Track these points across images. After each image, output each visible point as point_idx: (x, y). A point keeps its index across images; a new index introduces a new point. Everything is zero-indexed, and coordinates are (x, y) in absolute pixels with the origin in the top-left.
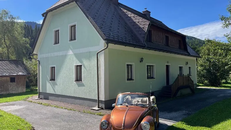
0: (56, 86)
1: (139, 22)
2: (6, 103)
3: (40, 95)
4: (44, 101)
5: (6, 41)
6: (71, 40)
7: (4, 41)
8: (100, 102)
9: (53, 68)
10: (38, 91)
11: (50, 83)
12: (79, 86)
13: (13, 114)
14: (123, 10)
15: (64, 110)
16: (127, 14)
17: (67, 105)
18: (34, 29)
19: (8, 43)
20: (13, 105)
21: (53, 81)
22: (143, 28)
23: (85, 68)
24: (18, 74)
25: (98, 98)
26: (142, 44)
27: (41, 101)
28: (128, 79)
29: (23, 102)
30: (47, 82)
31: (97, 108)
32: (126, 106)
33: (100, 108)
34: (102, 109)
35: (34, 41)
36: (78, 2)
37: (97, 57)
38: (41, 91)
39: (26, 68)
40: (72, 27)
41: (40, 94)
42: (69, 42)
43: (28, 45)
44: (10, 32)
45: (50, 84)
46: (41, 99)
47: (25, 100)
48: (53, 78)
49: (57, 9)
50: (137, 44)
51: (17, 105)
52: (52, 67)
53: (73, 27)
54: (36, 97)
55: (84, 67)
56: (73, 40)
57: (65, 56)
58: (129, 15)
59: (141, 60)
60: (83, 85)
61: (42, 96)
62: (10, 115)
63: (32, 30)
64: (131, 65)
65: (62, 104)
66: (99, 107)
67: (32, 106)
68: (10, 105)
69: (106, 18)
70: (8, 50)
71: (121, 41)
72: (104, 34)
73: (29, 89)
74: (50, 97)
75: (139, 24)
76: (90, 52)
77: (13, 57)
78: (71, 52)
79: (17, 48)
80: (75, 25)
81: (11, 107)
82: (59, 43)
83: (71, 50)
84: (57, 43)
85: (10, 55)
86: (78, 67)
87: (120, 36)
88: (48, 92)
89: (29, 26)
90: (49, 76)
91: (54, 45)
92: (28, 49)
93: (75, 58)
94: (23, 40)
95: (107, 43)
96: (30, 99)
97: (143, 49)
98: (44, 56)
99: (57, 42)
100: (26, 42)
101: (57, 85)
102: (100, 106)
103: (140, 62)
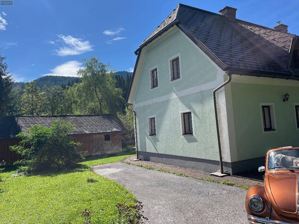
0: (158, 143)
1: (275, 40)
2: (102, 165)
3: (139, 156)
4: (145, 163)
5: (98, 93)
6: (174, 79)
7: (96, 94)
8: (223, 163)
9: (153, 120)
10: (136, 150)
11: (150, 138)
12: (189, 141)
13: (110, 178)
14: (246, 27)
15: (173, 176)
16: (253, 31)
17: (174, 169)
18: (125, 79)
19: (100, 96)
20: (109, 167)
21: (153, 137)
22: (284, 47)
23: (197, 116)
24: (112, 131)
25: (221, 158)
26: (286, 72)
27: (141, 163)
28: (266, 129)
29: (120, 164)
30: (146, 138)
31: (219, 174)
32: (290, 170)
33: (225, 173)
34: (229, 175)
35: (127, 92)
36: (180, 25)
37: (215, 98)
38: (139, 150)
39: (120, 123)
40: (173, 61)
41: (138, 153)
42: (171, 82)
43: (121, 97)
44: (101, 82)
45: (150, 140)
46: (140, 160)
47: (122, 161)
48: (153, 133)
49: (153, 42)
50: (278, 72)
51: (114, 168)
52: (151, 119)
53: (175, 62)
54: (134, 157)
55: (195, 113)
56: (176, 79)
57: (167, 102)
58: (257, 33)
59: (286, 98)
60: (195, 140)
61: (141, 157)
62: (106, 179)
63: (123, 81)
64: (268, 107)
65: (168, 167)
66: (222, 173)
67: (131, 168)
68: (106, 168)
69: (222, 41)
70: (100, 104)
71: (251, 69)
72: (224, 61)
73: (126, 149)
74: (151, 158)
75: (275, 42)
76: (202, 92)
77: (106, 112)
78: (174, 96)
79: (110, 100)
80: (178, 58)
81: (108, 169)
82: (157, 86)
83: (175, 92)
84: (156, 87)
85: (103, 110)
86: (186, 116)
87: (247, 63)
88: (148, 151)
89: (120, 76)
90: (148, 131)
91: (151, 90)
92: (121, 101)
93: (180, 104)
94: (116, 91)
95: (230, 75)
96: (128, 160)
97: (287, 79)
98: (141, 104)
99: (155, 85)
100: (118, 94)
101: (159, 141)
102: (224, 171)
103: (284, 101)
